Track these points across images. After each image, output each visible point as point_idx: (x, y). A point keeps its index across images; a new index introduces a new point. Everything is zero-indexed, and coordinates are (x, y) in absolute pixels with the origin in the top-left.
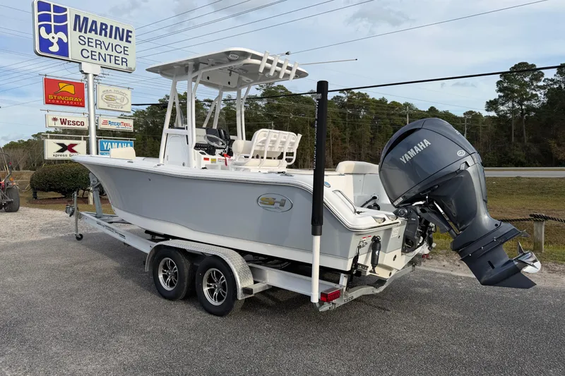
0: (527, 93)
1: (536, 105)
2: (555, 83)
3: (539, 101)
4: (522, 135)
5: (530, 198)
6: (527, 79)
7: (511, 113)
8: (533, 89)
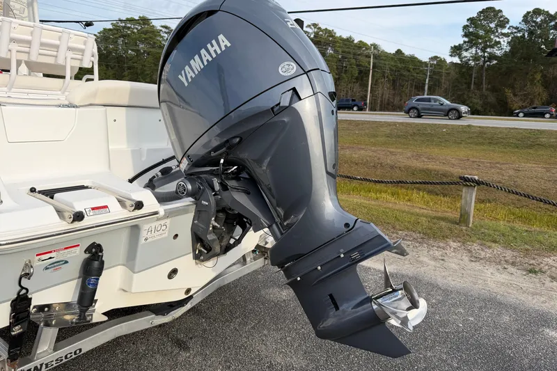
0: (490, 40)
1: (498, 53)
2: (519, 31)
3: (502, 49)
4: (482, 83)
5: (478, 147)
6: (492, 25)
7: (474, 60)
8: (497, 36)
